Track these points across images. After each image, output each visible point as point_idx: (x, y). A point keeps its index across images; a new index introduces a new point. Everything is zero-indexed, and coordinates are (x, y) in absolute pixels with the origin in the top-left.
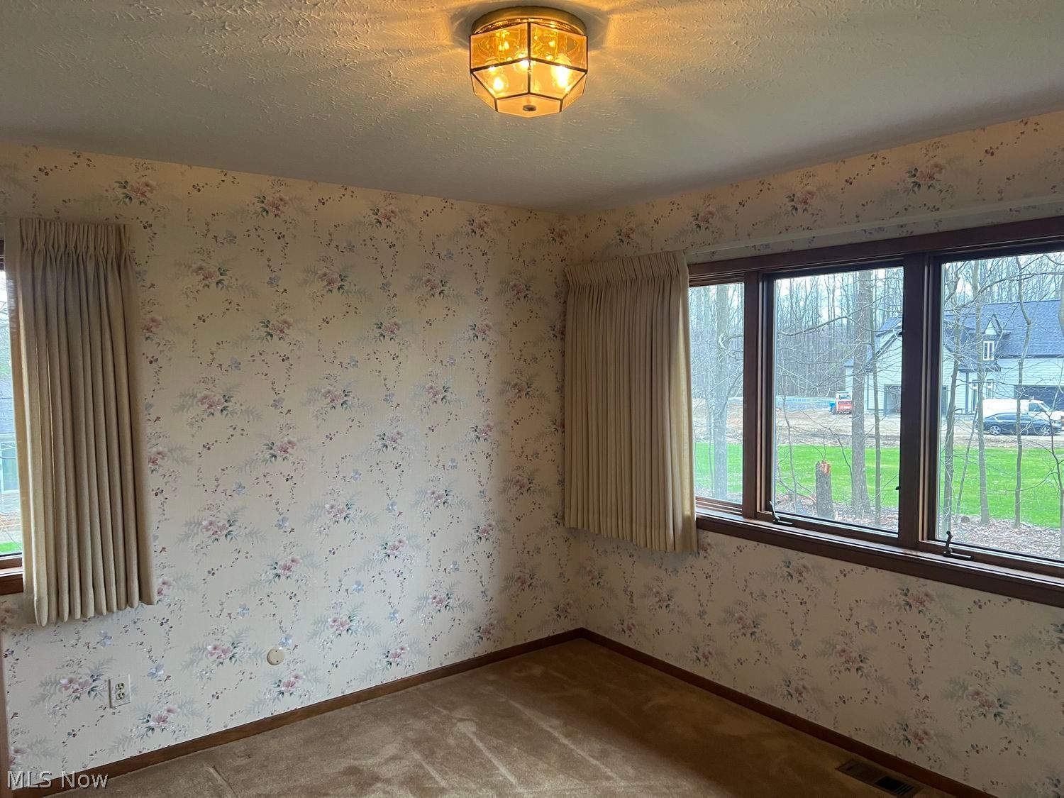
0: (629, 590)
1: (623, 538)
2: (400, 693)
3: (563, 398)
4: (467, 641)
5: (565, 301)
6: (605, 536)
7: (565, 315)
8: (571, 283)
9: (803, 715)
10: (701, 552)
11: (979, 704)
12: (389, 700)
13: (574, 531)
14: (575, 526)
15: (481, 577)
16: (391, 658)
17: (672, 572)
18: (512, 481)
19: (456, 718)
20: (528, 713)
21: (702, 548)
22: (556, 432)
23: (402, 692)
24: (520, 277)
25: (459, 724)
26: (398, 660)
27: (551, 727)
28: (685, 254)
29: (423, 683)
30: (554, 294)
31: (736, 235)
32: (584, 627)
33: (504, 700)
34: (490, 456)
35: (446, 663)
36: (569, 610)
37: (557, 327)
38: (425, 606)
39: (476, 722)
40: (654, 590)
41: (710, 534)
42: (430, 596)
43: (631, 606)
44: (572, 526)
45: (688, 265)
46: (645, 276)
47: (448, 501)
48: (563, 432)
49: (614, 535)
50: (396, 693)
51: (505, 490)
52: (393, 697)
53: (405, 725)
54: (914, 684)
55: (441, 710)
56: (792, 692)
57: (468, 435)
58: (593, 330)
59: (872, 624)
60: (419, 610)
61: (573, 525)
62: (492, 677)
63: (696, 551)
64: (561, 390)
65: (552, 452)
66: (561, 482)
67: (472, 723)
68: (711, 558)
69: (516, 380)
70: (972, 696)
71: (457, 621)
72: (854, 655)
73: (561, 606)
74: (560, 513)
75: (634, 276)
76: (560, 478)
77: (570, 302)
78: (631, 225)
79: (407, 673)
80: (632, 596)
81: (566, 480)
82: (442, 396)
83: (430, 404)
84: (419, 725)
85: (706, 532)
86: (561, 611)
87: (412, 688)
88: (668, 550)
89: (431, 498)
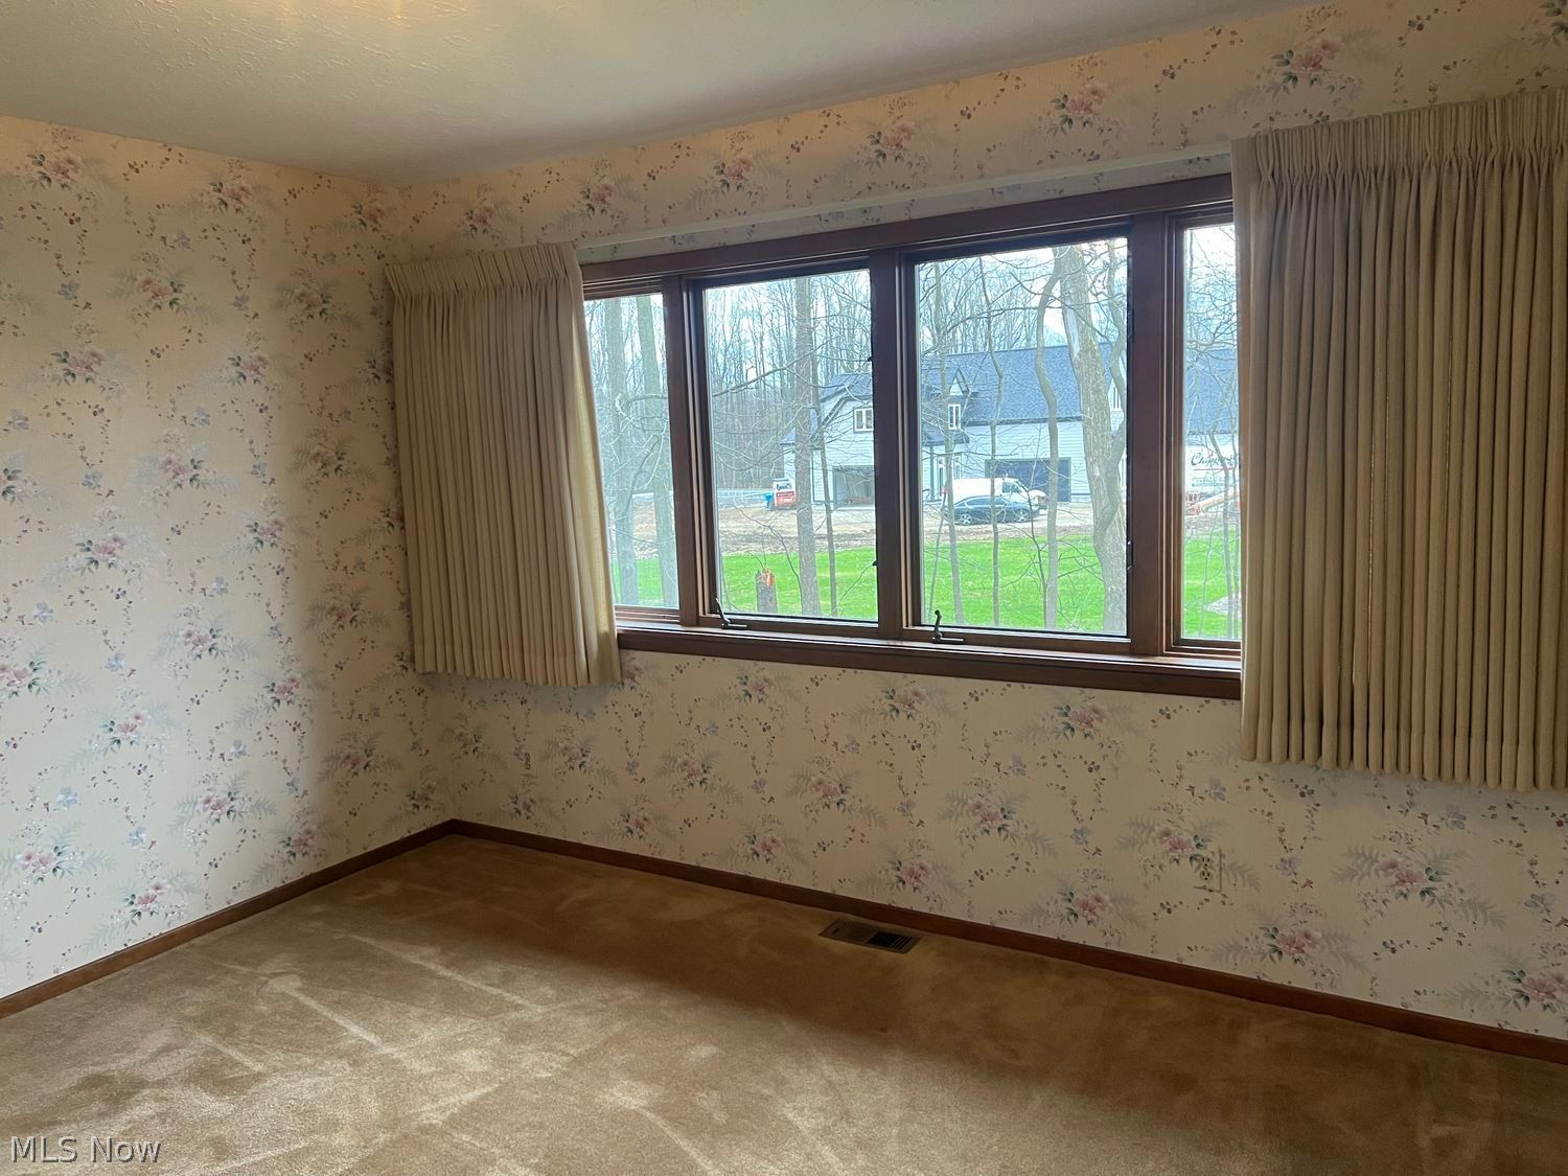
0: (523, 751)
1: (511, 677)
2: (160, 956)
3: (398, 474)
4: (270, 861)
5: (388, 322)
6: (483, 677)
7: (391, 344)
8: (397, 293)
9: (772, 876)
10: (627, 681)
11: (981, 819)
12: (142, 971)
13: (430, 678)
14: (433, 670)
15: (285, 761)
16: (139, 905)
17: (585, 716)
18: (324, 608)
19: (265, 975)
20: (385, 947)
21: (628, 675)
22: (390, 528)
23: (165, 954)
24: (311, 280)
25: (271, 982)
26: (152, 906)
27: (422, 958)
28: (574, 247)
29: (199, 936)
30: (370, 310)
31: (646, 222)
32: (458, 818)
33: (341, 936)
34: (283, 570)
35: (237, 900)
36: (431, 797)
37: (379, 361)
38: (193, 816)
39: (300, 975)
40: (561, 745)
41: (638, 654)
42: (199, 800)
43: (528, 775)
44: (428, 671)
45: (581, 266)
46: (515, 279)
47: (216, 646)
48: (403, 528)
49: (497, 674)
50: (155, 958)
51: (312, 623)
52: (149, 964)
53: (177, 1000)
54: (905, 809)
55: (238, 967)
56: (757, 849)
57: (242, 539)
58: (440, 367)
59: (854, 742)
60: (183, 823)
61: (429, 668)
62: (317, 909)
63: (619, 680)
64: (393, 461)
65: (387, 560)
66: (406, 606)
67: (294, 976)
68: (641, 688)
69: (317, 448)
70: (973, 811)
71: (250, 833)
72: (834, 785)
73: (419, 791)
74: (407, 653)
75: (499, 281)
76: (403, 599)
77: (398, 322)
78: (487, 204)
79: (169, 924)
80: (528, 759)
81: (412, 603)
82: (190, 475)
83: (170, 488)
84: (202, 996)
85: (631, 651)
86: (419, 800)
87: (181, 946)
88: (580, 683)
89: (186, 643)
